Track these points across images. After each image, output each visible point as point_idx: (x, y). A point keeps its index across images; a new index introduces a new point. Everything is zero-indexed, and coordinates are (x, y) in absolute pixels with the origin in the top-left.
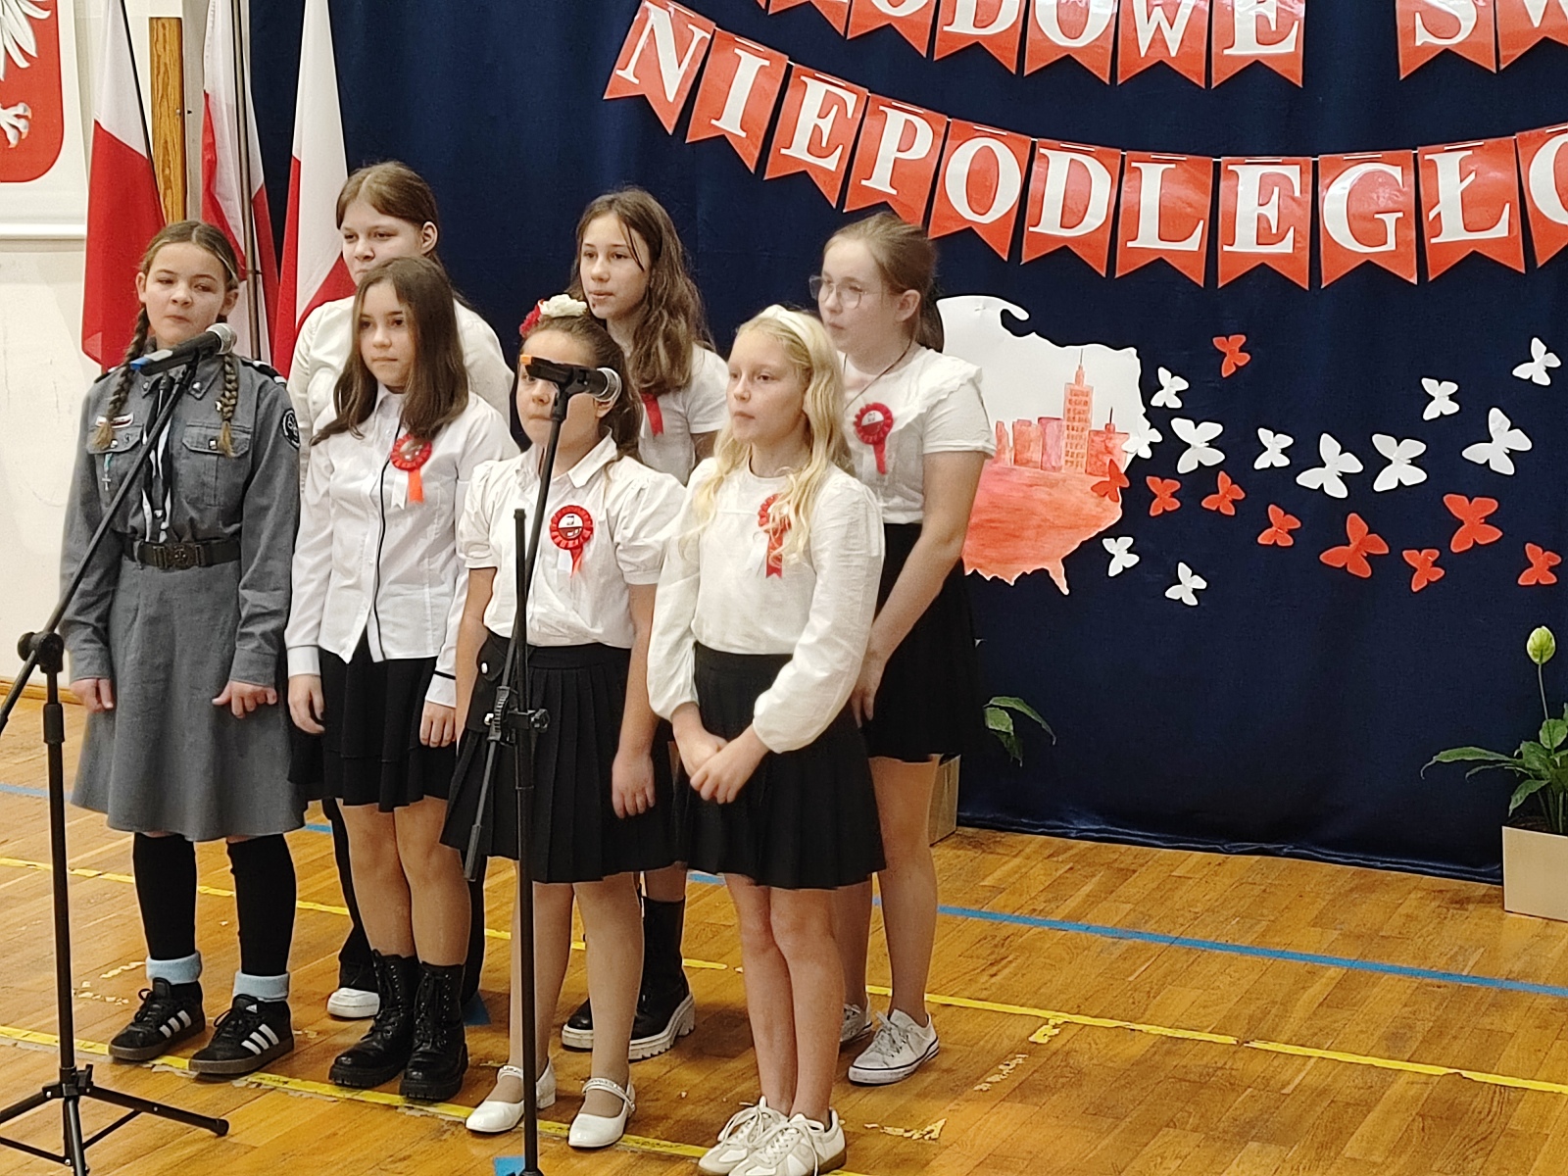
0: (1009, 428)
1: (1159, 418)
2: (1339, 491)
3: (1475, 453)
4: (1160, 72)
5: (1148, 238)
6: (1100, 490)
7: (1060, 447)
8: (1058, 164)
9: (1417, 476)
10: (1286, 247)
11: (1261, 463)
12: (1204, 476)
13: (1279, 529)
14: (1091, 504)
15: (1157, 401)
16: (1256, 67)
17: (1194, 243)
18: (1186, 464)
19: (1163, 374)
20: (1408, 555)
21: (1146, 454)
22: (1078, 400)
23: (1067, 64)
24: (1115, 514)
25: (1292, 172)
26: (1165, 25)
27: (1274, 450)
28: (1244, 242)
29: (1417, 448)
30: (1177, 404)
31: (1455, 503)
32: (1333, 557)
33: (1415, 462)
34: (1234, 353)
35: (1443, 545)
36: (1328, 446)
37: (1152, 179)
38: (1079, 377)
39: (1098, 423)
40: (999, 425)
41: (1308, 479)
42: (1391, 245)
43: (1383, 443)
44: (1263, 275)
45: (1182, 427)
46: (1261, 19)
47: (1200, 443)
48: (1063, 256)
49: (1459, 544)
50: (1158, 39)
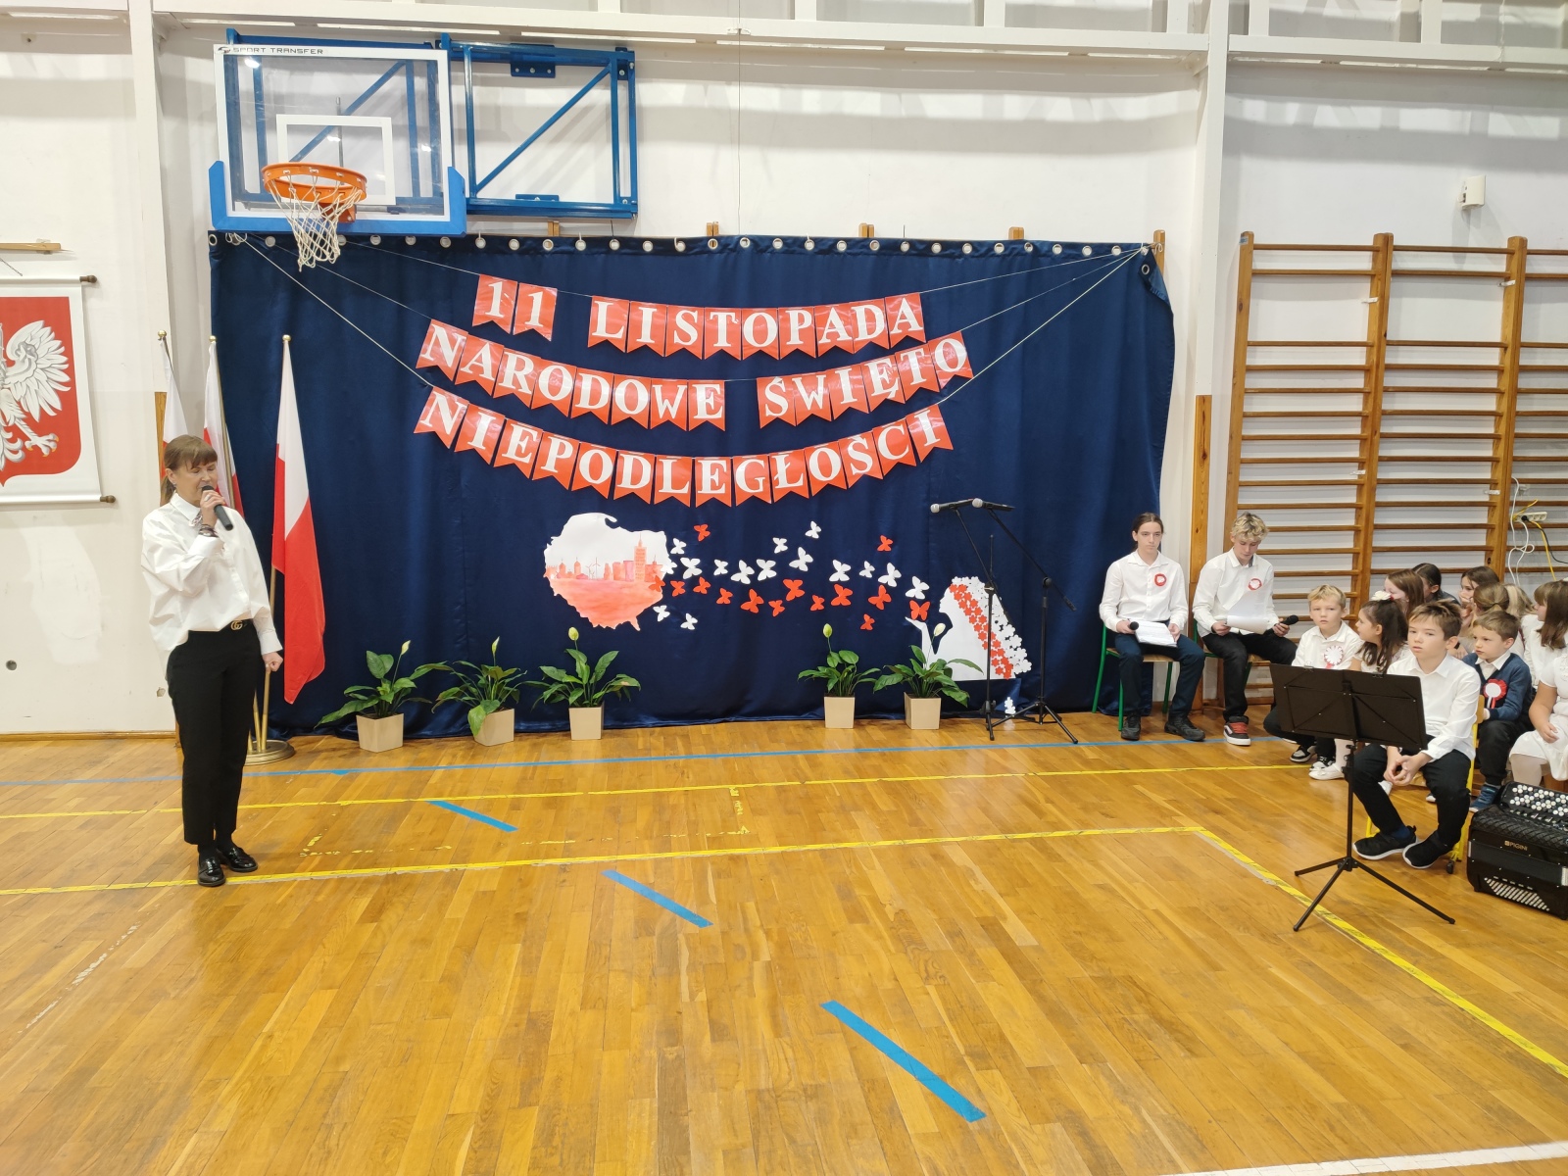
0: (611, 566)
1: (675, 558)
2: (747, 581)
3: (794, 564)
4: (668, 425)
5: (667, 488)
6: (652, 588)
7: (633, 572)
8: (629, 460)
9: (773, 574)
10: (722, 491)
11: (717, 573)
12: (694, 580)
13: (725, 598)
14: (648, 594)
15: (674, 551)
16: (706, 424)
17: (686, 490)
18: (687, 575)
19: (676, 541)
20: (772, 604)
21: (672, 572)
22: (640, 553)
23: (630, 420)
24: (660, 596)
25: (723, 463)
26: (670, 407)
27: (721, 568)
28: (706, 490)
29: (772, 563)
30: (682, 552)
31: (788, 583)
32: (745, 606)
33: (772, 569)
34: (703, 532)
35: (783, 598)
36: (742, 564)
37: (668, 464)
38: (640, 544)
39: (649, 562)
40: (607, 565)
41: (735, 578)
42: (761, 489)
43: (760, 562)
44: (714, 502)
45: (685, 561)
46: (708, 405)
47: (692, 567)
48: (632, 496)
49: (790, 597)
50: (667, 411)
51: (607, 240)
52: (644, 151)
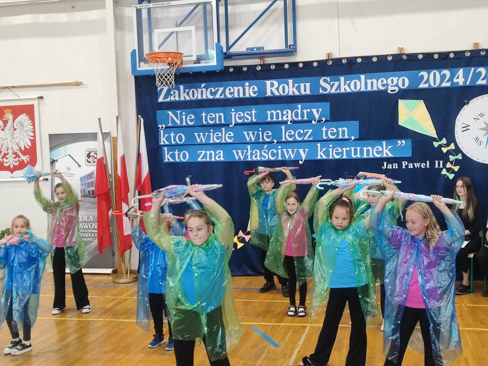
51: (283, 64)
52: (299, 25)
